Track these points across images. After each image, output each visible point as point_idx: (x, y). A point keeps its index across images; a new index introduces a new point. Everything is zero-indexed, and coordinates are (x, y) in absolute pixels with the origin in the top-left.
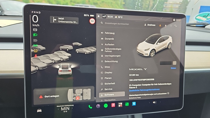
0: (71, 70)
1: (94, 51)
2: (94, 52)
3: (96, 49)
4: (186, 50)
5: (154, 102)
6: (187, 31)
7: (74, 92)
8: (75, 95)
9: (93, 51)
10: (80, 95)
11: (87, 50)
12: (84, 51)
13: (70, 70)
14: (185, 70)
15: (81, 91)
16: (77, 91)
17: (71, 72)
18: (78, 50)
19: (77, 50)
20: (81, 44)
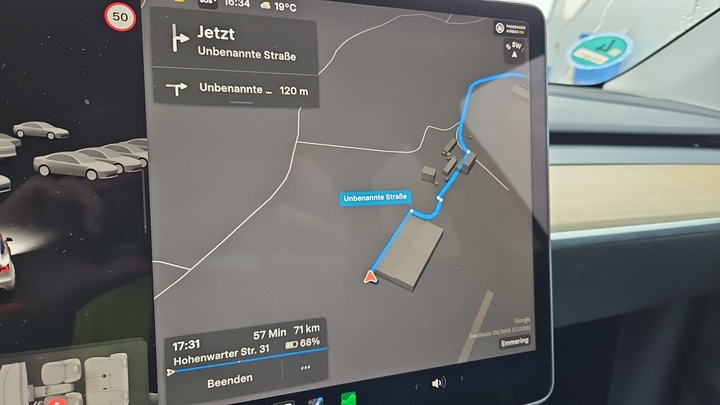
0: (12, 266)
1: (137, 162)
2: (139, 167)
3: (145, 155)
4: (550, 161)
5: (435, 384)
6: (550, 99)
7: (34, 379)
8: (40, 391)
9: (129, 162)
10: (69, 388)
11: (99, 162)
12: (82, 164)
13: (4, 264)
14: (554, 236)
15: (75, 369)
16: (50, 370)
17: (8, 274)
18: (43, 162)
19: (39, 160)
20: (60, 131)
